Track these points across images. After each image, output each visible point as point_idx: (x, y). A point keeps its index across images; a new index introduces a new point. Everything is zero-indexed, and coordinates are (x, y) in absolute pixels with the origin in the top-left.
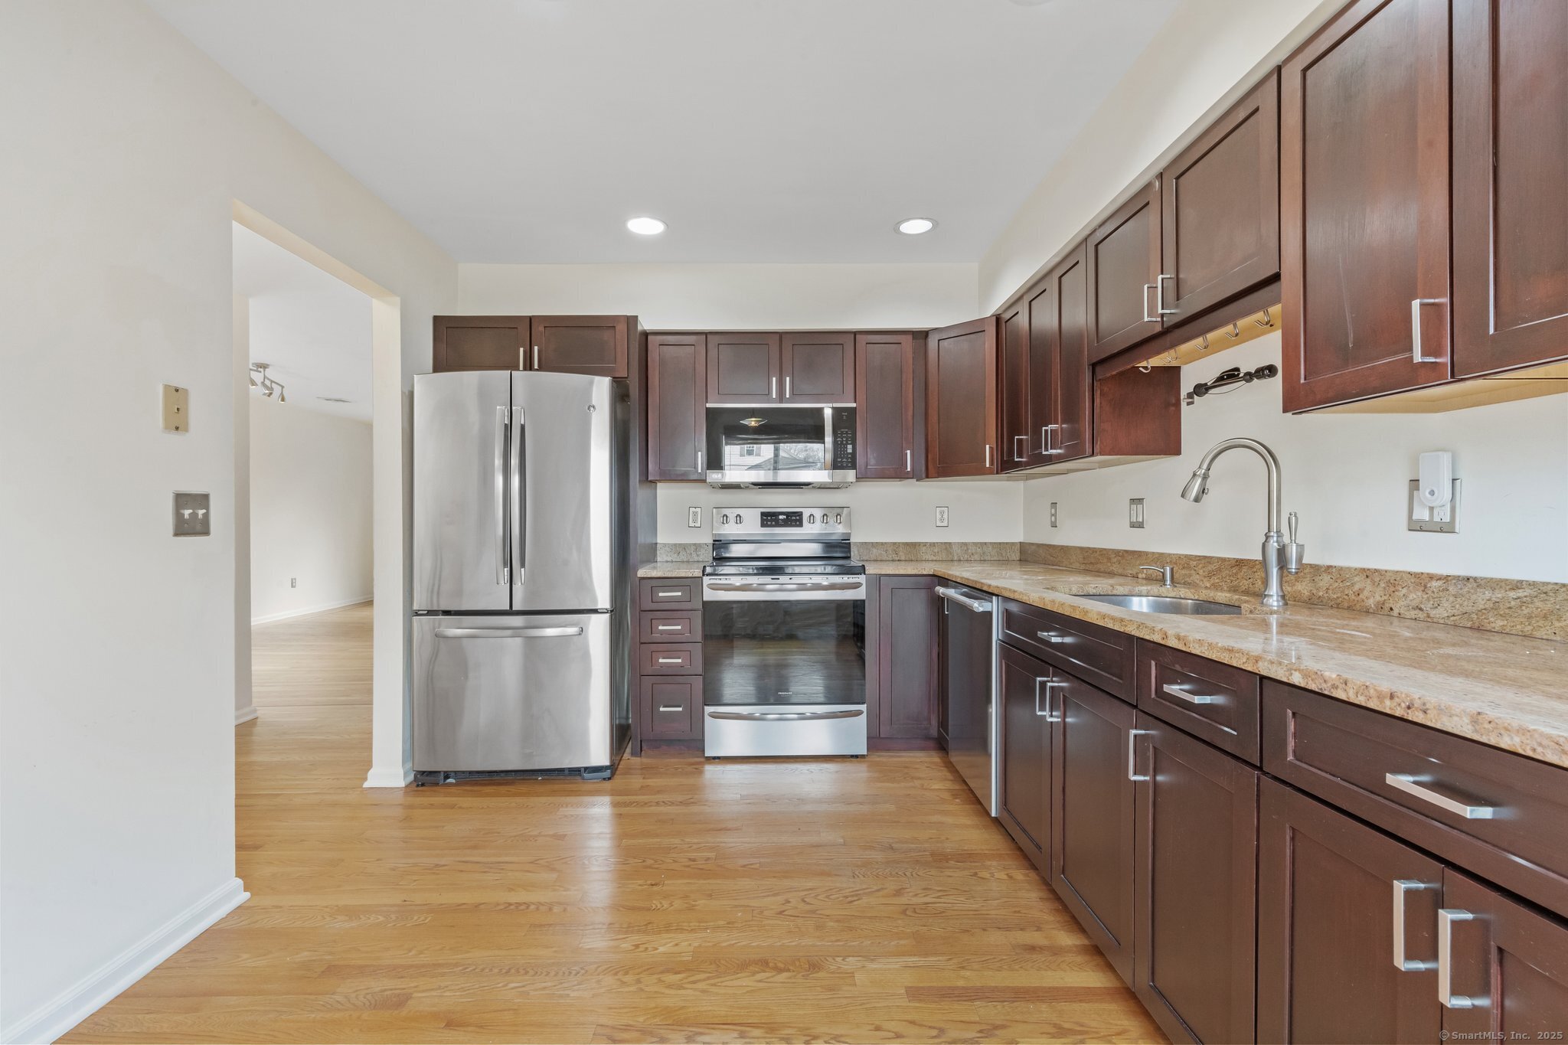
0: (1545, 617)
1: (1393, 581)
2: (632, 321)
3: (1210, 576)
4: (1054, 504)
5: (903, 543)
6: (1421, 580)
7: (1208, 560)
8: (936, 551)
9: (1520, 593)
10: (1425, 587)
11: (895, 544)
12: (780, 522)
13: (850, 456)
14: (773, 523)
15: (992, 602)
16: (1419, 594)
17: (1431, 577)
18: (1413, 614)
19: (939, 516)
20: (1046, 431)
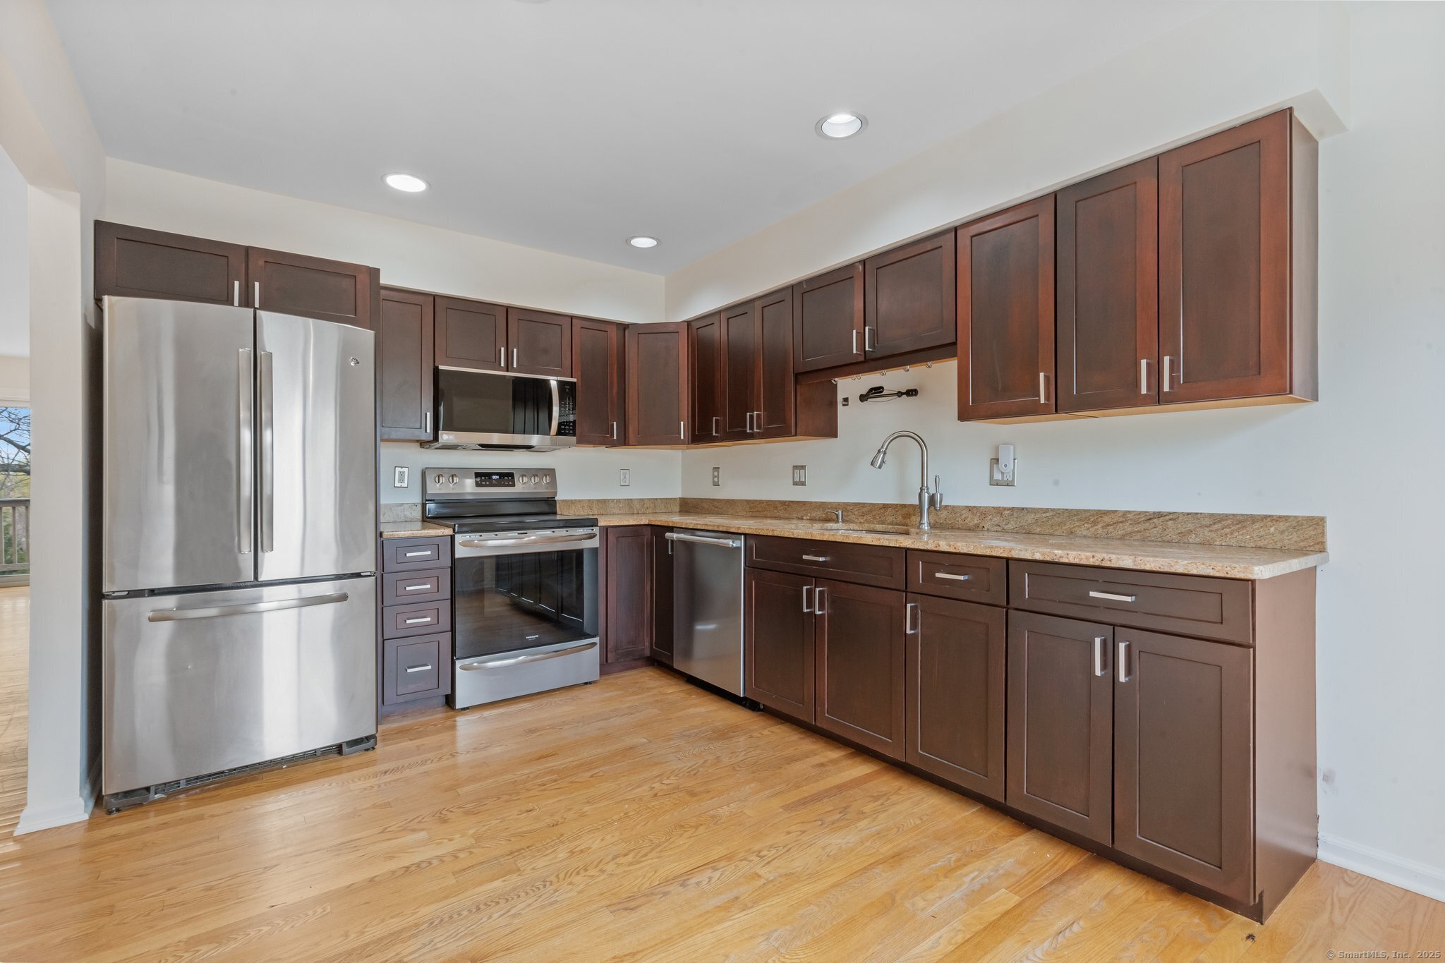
0: (1059, 525)
1: (983, 512)
2: (374, 273)
3: (863, 515)
4: (716, 469)
5: (595, 500)
6: (999, 511)
7: (863, 505)
8: (621, 506)
9: (1048, 514)
10: (1002, 514)
11: (590, 500)
12: (494, 482)
13: (571, 424)
14: (488, 483)
15: (741, 540)
16: (998, 518)
17: (1005, 509)
18: (995, 528)
19: (622, 477)
20: (751, 417)
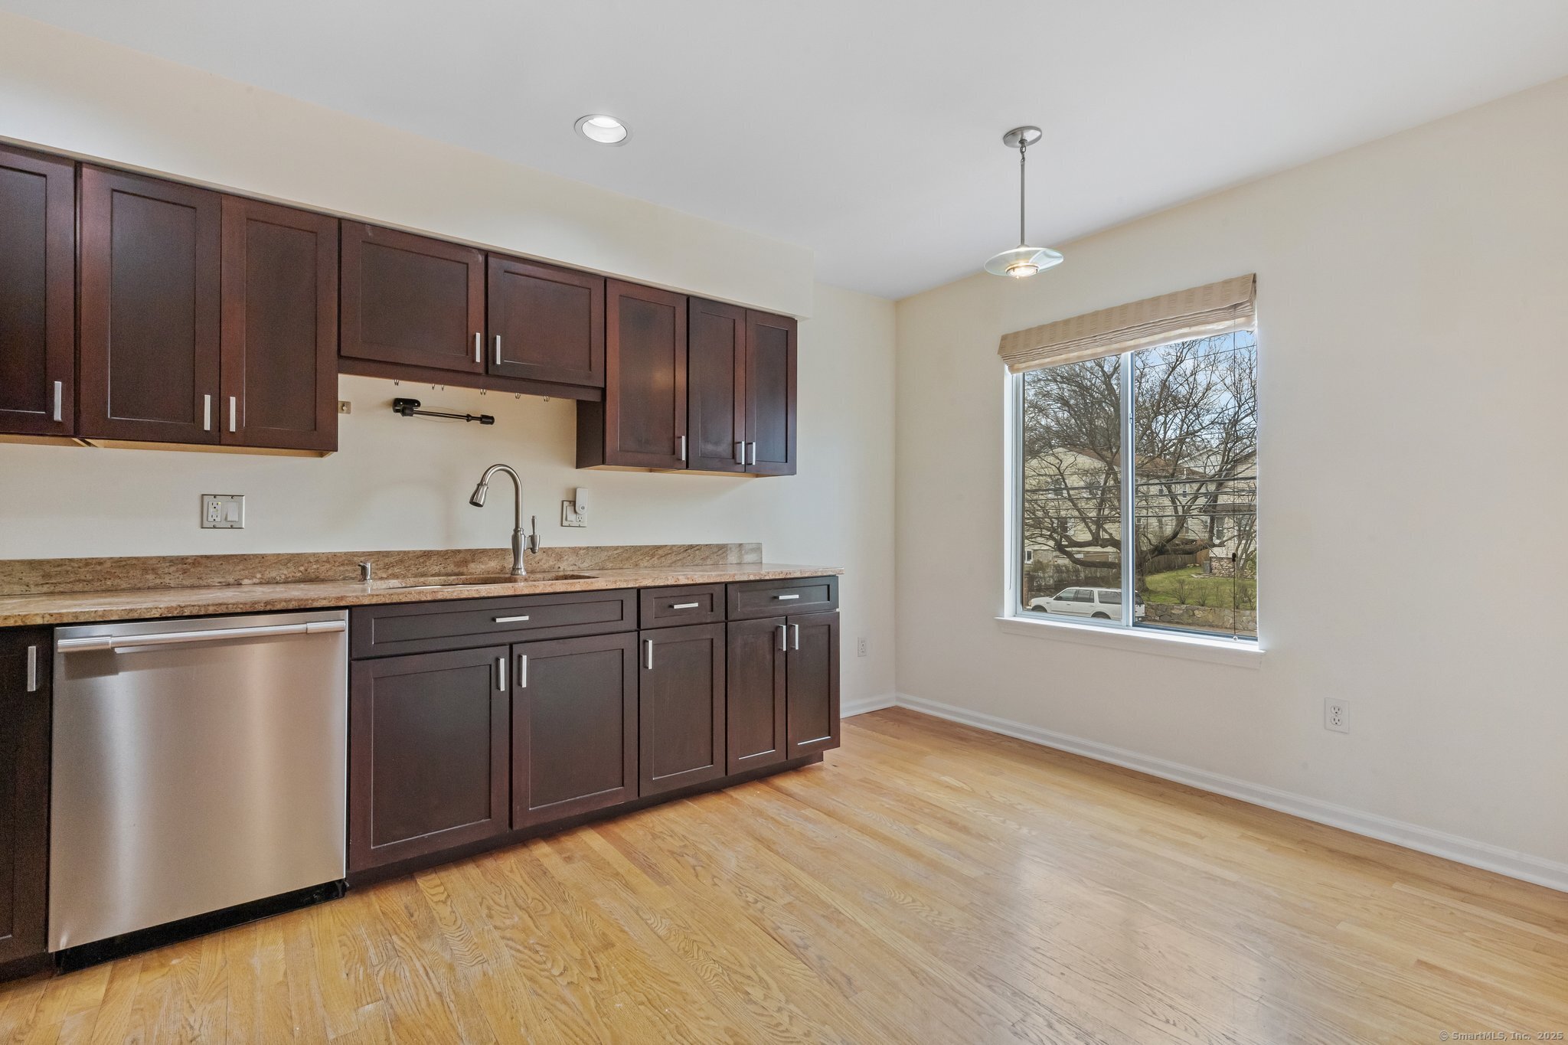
0: (627, 560)
1: (560, 553)
6: (575, 551)
9: (618, 551)
10: (577, 553)
15: (344, 618)
